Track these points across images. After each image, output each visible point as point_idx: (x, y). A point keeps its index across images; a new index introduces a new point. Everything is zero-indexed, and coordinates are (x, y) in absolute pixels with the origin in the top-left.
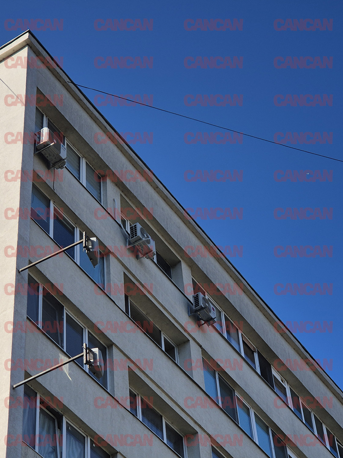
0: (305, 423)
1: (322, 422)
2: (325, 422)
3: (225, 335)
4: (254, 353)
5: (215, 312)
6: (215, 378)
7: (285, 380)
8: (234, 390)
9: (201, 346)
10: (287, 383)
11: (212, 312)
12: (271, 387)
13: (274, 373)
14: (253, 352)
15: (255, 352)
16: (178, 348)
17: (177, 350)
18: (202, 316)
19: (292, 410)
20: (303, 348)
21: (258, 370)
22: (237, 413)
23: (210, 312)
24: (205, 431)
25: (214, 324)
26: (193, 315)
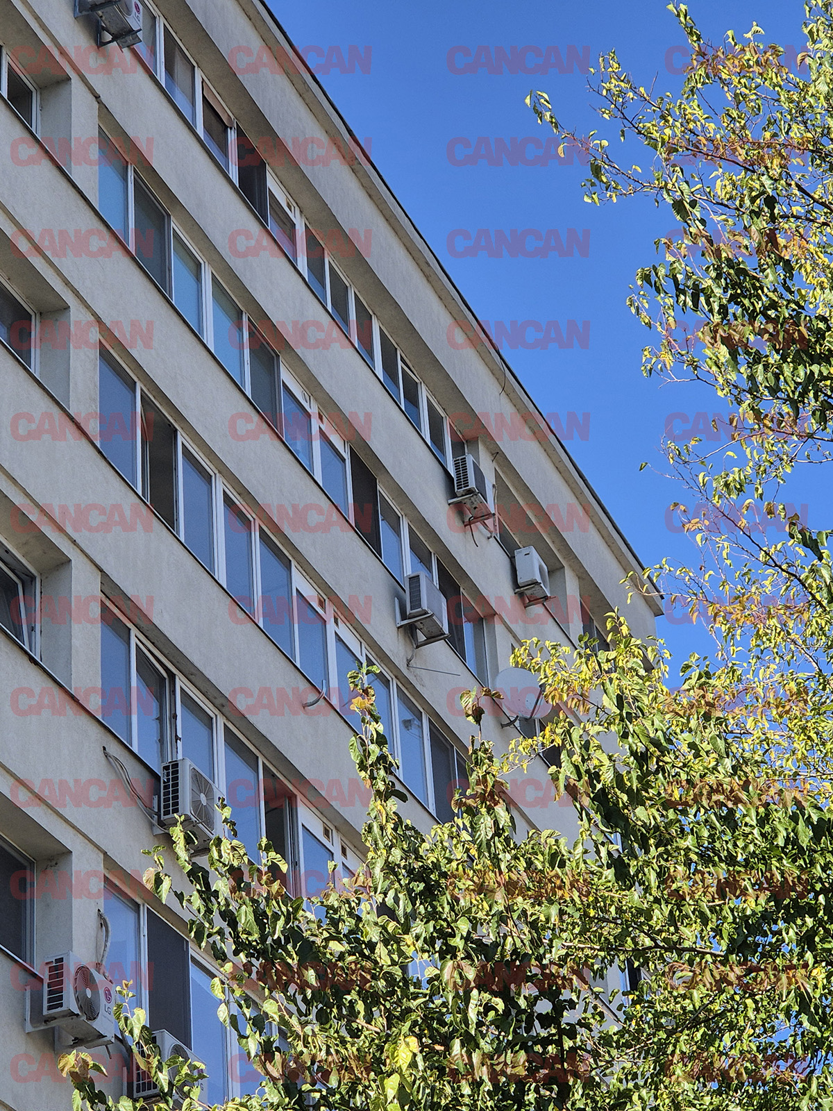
0: (330, 311)
1: (371, 313)
2: (378, 314)
3: (162, 76)
4: (229, 130)
5: (141, 16)
6: (125, 179)
7: (295, 205)
8: (169, 216)
9: (97, 97)
10: (301, 212)
11: (133, 14)
12: (261, 218)
13: (272, 184)
14: (226, 127)
15: (231, 129)
16: (41, 94)
17: (39, 99)
18: (108, 24)
19: (304, 279)
20: (350, 132)
21: (234, 174)
22: (170, 270)
23: (129, 13)
24: (88, 307)
25: (134, 46)
26: (85, 15)
